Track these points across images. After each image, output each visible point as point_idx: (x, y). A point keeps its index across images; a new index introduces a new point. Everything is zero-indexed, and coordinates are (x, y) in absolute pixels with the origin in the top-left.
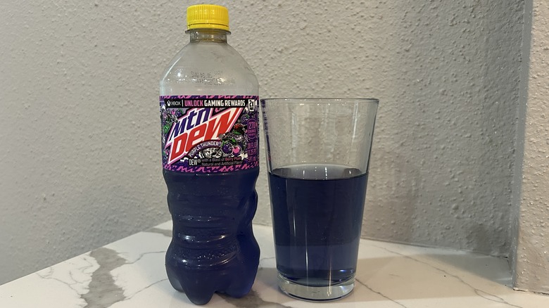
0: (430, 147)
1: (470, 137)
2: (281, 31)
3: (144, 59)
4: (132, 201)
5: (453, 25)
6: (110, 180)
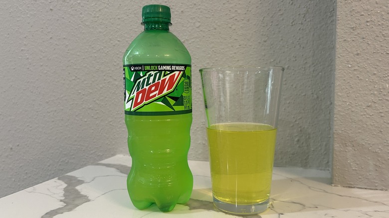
5: (292, 25)
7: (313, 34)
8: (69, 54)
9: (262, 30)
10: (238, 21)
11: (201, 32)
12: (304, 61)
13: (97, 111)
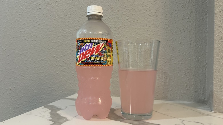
0: (176, 63)
1: (191, 59)
2: (119, 20)
3: (60, 30)
4: (52, 89)
5: (183, 19)
6: (42, 80)
7: (195, 24)
8: (49, 34)
9: (165, 22)
10: (151, 16)
11: (129, 23)
12: (190, 39)
13: (65, 68)
